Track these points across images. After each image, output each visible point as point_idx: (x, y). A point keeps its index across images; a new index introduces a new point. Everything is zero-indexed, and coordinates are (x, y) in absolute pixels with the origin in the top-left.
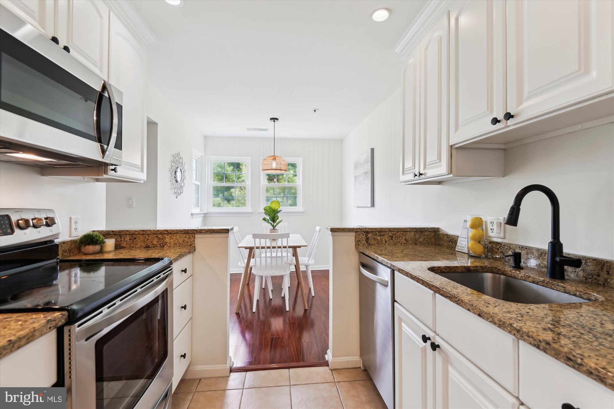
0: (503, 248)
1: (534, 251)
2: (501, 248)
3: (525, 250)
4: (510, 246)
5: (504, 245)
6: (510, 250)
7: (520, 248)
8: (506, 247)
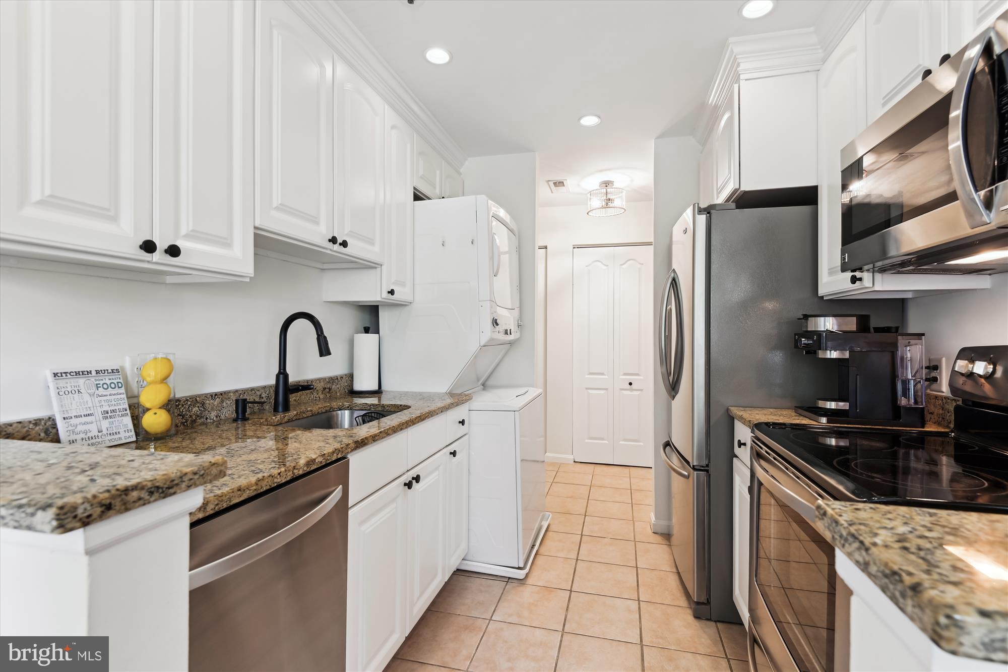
0: (183, 405)
1: (232, 394)
2: (180, 406)
3: (219, 398)
4: (196, 399)
5: (184, 402)
6: (196, 405)
7: (212, 396)
8: (189, 403)
